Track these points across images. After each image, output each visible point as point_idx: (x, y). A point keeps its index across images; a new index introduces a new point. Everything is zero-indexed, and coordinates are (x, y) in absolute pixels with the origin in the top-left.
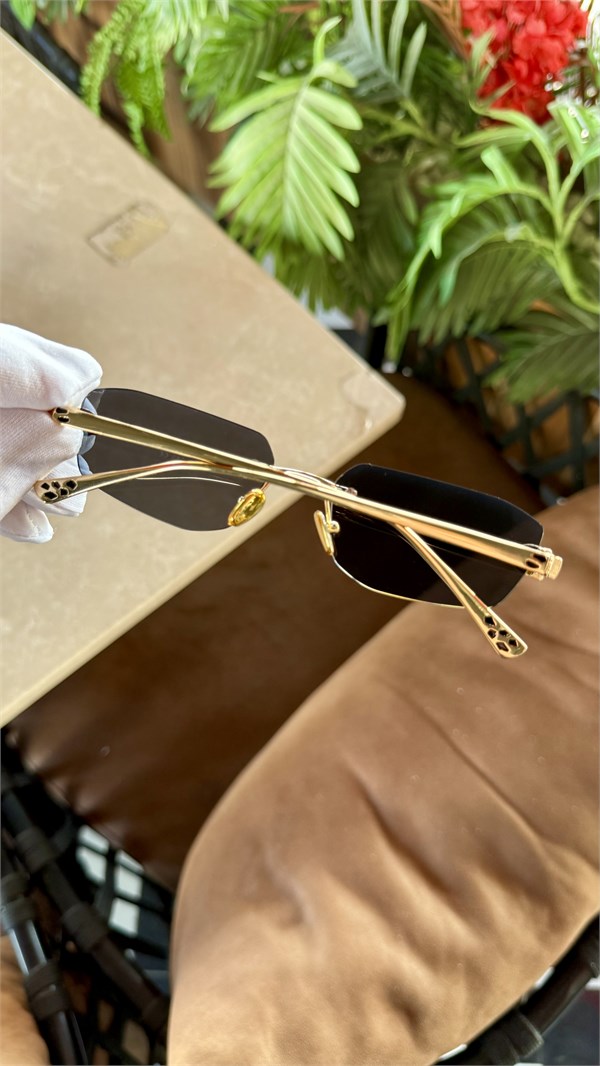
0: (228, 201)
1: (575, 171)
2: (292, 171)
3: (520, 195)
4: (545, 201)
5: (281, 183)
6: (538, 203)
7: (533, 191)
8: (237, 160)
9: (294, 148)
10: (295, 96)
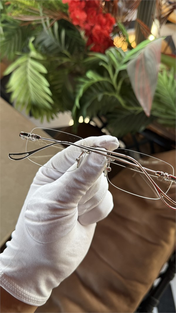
0: (14, 96)
1: (117, 71)
2: (31, 86)
3: (103, 82)
4: (110, 81)
5: (28, 90)
6: (108, 82)
7: (106, 79)
8: (14, 83)
9: (30, 79)
10: (27, 61)
